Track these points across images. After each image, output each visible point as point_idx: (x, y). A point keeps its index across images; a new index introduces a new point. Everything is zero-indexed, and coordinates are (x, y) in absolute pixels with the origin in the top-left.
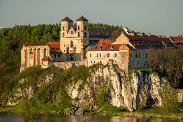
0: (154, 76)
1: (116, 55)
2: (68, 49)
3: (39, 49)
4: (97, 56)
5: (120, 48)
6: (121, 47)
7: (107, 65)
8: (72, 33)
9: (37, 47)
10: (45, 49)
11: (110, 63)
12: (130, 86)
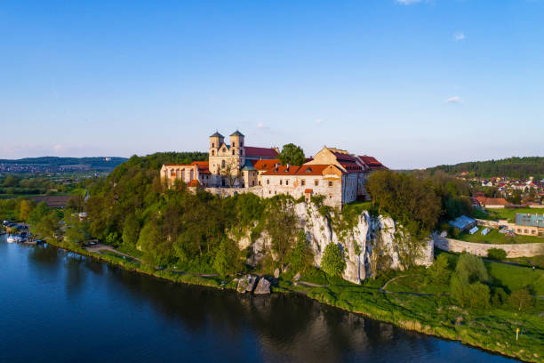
0: (385, 217)
1: (317, 183)
2: (219, 169)
3: (184, 170)
4: (281, 183)
5: (324, 172)
6: (328, 169)
7: (302, 200)
8: (224, 150)
9: (181, 168)
10: (192, 170)
11: (308, 196)
12: (351, 239)
